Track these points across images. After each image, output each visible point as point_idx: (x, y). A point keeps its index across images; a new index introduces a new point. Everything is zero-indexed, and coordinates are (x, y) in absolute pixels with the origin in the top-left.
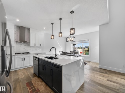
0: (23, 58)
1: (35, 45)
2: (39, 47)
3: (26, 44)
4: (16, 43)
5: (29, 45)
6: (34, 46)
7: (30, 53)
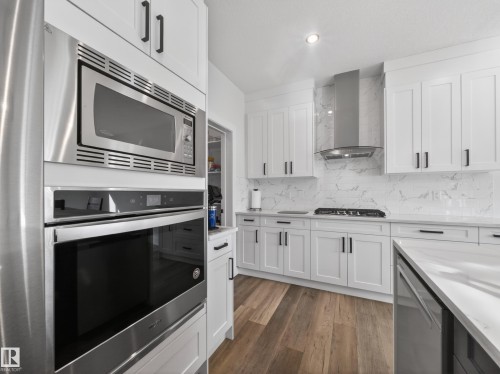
0: (345, 236)
1: (422, 160)
2: (453, 176)
3: (364, 163)
4: (323, 161)
5: (379, 168)
6: (410, 168)
7: (382, 215)
